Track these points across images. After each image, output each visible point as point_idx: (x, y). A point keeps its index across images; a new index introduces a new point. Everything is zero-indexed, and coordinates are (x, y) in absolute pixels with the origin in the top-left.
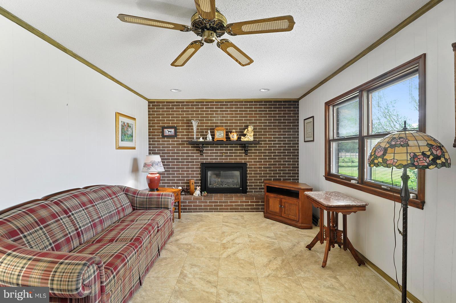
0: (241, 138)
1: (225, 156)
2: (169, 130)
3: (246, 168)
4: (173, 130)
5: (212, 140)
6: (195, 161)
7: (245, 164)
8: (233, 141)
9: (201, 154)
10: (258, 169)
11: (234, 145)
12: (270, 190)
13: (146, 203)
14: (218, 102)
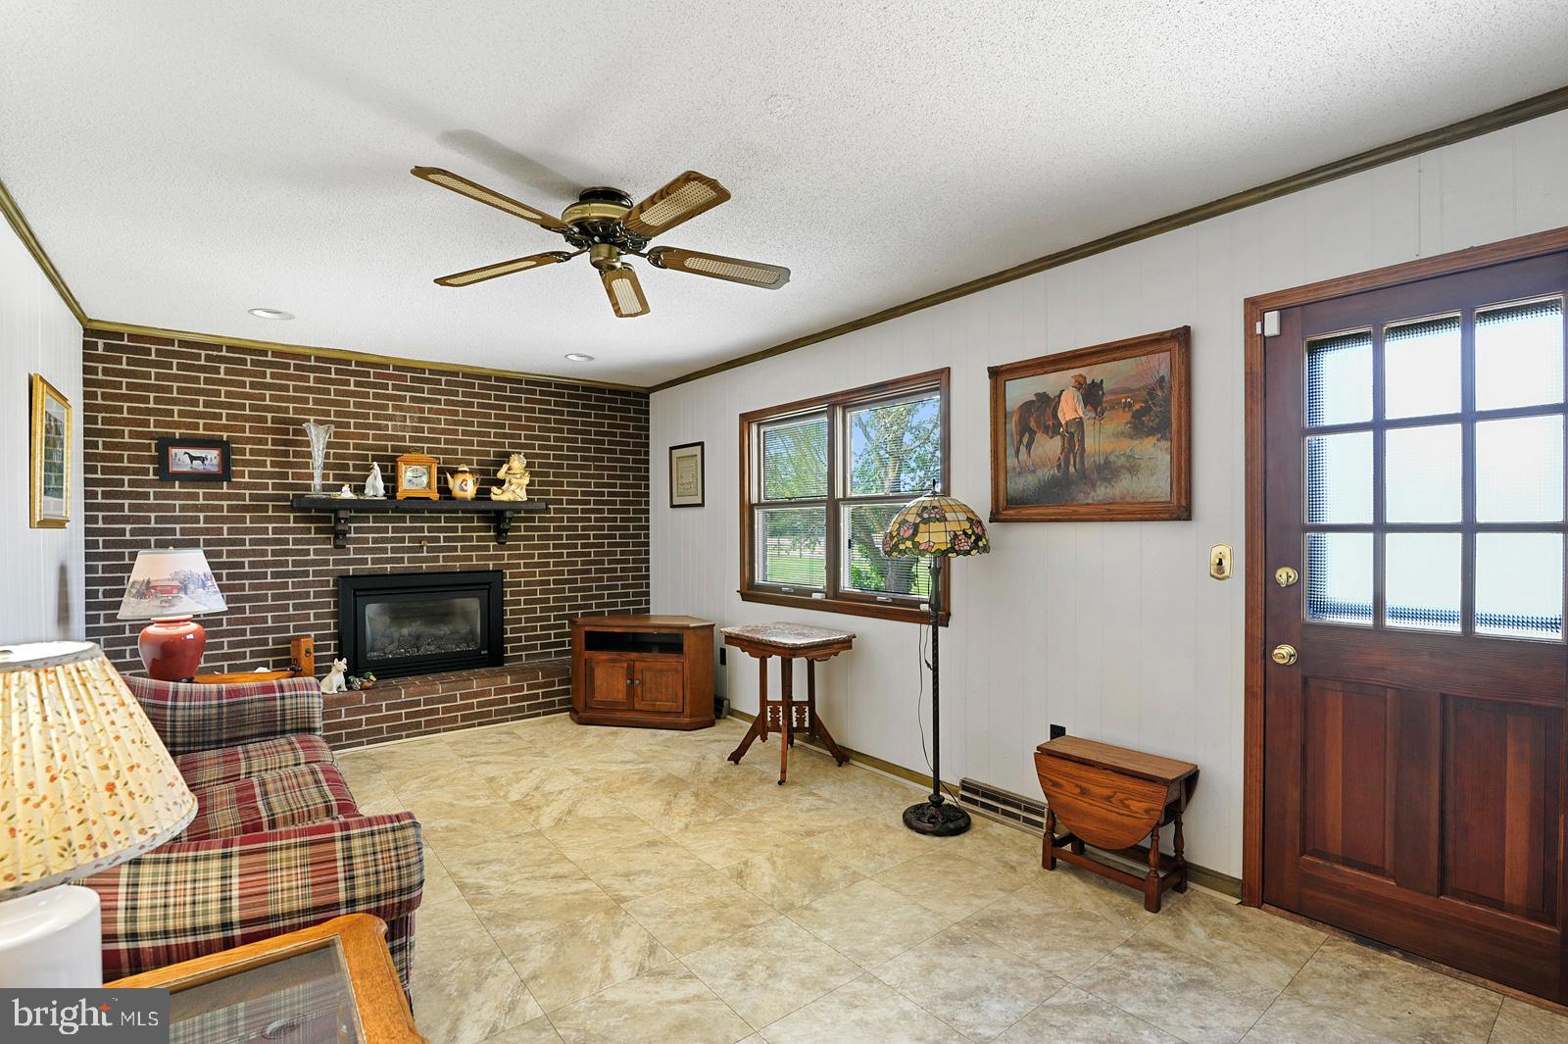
0: (489, 491)
1: (430, 550)
2: (195, 452)
3: (503, 585)
4: (213, 456)
5: (385, 496)
6: (311, 569)
7: (499, 573)
8: (464, 500)
9: (339, 543)
10: (538, 588)
11: (460, 515)
12: (598, 641)
13: (220, 724)
14: (404, 367)
